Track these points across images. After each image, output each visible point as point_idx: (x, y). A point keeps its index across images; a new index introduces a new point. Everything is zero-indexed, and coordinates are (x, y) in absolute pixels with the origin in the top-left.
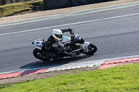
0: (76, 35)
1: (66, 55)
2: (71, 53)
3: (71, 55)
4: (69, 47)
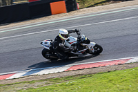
0: (83, 36)
1: (73, 55)
2: (77, 53)
3: (77, 55)
4: (75, 47)
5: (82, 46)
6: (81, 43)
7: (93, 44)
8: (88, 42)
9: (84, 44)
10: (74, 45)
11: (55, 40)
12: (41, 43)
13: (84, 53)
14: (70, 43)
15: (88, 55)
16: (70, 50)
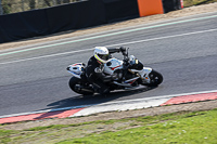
0: (131, 57)
1: (117, 87)
2: (123, 84)
3: (123, 87)
4: (120, 75)
5: (131, 73)
6: (129, 69)
7: (147, 70)
8: (140, 66)
9: (133, 71)
10: (118, 71)
11: (89, 63)
12: (68, 69)
13: (134, 84)
14: (112, 69)
15: (141, 87)
16: (112, 79)
